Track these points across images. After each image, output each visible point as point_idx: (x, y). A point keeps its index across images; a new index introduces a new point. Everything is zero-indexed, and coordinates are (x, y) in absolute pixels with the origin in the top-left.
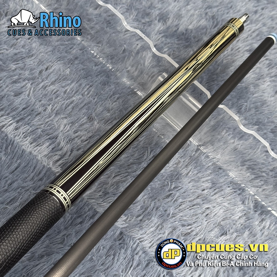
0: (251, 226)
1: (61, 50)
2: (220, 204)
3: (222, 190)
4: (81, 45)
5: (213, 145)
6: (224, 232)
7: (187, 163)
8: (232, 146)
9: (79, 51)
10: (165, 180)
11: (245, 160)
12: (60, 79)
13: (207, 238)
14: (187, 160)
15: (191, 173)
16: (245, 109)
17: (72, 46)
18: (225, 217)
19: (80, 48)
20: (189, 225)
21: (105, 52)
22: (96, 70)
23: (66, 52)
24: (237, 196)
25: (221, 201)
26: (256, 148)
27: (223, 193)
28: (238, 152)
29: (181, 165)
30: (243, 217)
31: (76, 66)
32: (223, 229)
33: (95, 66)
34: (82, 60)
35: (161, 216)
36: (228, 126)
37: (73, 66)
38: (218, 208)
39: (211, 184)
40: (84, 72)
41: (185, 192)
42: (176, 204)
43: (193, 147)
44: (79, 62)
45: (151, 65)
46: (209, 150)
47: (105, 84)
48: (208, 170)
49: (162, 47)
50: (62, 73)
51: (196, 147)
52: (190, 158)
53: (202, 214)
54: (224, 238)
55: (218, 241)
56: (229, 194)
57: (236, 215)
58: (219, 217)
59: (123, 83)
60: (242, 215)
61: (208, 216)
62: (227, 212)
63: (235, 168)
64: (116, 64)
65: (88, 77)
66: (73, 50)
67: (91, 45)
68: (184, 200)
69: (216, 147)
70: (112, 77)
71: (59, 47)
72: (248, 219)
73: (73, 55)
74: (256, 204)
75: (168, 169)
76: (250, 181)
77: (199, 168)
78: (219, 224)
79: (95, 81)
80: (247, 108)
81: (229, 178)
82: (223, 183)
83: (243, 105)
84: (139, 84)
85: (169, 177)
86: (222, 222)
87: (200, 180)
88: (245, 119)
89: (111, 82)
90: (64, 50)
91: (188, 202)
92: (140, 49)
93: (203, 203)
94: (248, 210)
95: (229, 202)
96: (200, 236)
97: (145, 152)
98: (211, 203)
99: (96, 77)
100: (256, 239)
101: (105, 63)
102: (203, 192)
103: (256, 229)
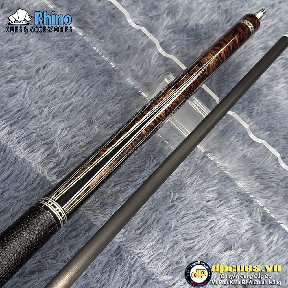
0: (257, 240)
1: (60, 47)
2: (226, 217)
3: (229, 201)
4: (82, 41)
5: (220, 152)
6: (229, 247)
7: (192, 172)
8: (241, 153)
9: (80, 47)
10: (167, 191)
11: (254, 169)
12: (58, 79)
13: (211, 254)
14: (192, 169)
15: (195, 182)
16: (256, 113)
17: (72, 42)
18: (230, 231)
19: (81, 44)
20: (191, 239)
21: (108, 49)
22: (98, 69)
23: (66, 49)
24: (244, 208)
25: (227, 213)
26: (267, 155)
27: (229, 204)
28: (246, 160)
29: (185, 173)
30: (250, 230)
31: (76, 64)
32: (228, 244)
33: (97, 64)
34: (83, 58)
35: (162, 229)
36: (237, 132)
37: (73, 64)
38: (223, 221)
39: (217, 194)
40: (85, 72)
41: (188, 204)
42: (178, 216)
43: (199, 154)
44: (79, 59)
45: (157, 64)
46: (217, 157)
47: (107, 84)
48: (214, 180)
49: (170, 44)
50: (61, 72)
51: (203, 154)
52: (195, 166)
53: (206, 227)
54: (228, 253)
55: (222, 257)
56: (236, 206)
57: (242, 229)
58: (224, 230)
59: (126, 83)
60: (248, 228)
61: (212, 229)
62: (233, 225)
63: (243, 177)
64: (119, 62)
65: (88, 76)
66: (74, 46)
67: (93, 41)
68: (187, 212)
69: (223, 154)
70: (115, 77)
71: (58, 42)
72: (255, 233)
73: (73, 52)
74: (264, 216)
75: (172, 178)
76: (258, 191)
77: (205, 177)
78: (224, 239)
79: (96, 81)
80: (258, 112)
81: (236, 189)
82: (230, 194)
83: (255, 109)
84: (143, 84)
85: (172, 186)
86: (227, 236)
87: (205, 191)
88: (257, 124)
89: (113, 83)
90: (64, 47)
91: (191, 214)
92: (146, 46)
93: (208, 215)
94: (255, 223)
95: (235, 214)
96: (203, 251)
97: (147, 159)
98: (215, 215)
99: (97, 77)
100: (263, 255)
101: (108, 61)
102: (208, 203)
103: (263, 244)
